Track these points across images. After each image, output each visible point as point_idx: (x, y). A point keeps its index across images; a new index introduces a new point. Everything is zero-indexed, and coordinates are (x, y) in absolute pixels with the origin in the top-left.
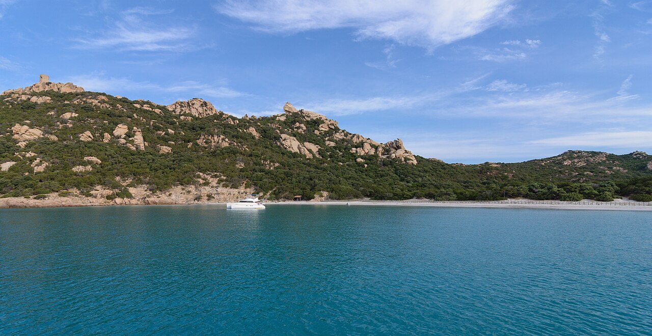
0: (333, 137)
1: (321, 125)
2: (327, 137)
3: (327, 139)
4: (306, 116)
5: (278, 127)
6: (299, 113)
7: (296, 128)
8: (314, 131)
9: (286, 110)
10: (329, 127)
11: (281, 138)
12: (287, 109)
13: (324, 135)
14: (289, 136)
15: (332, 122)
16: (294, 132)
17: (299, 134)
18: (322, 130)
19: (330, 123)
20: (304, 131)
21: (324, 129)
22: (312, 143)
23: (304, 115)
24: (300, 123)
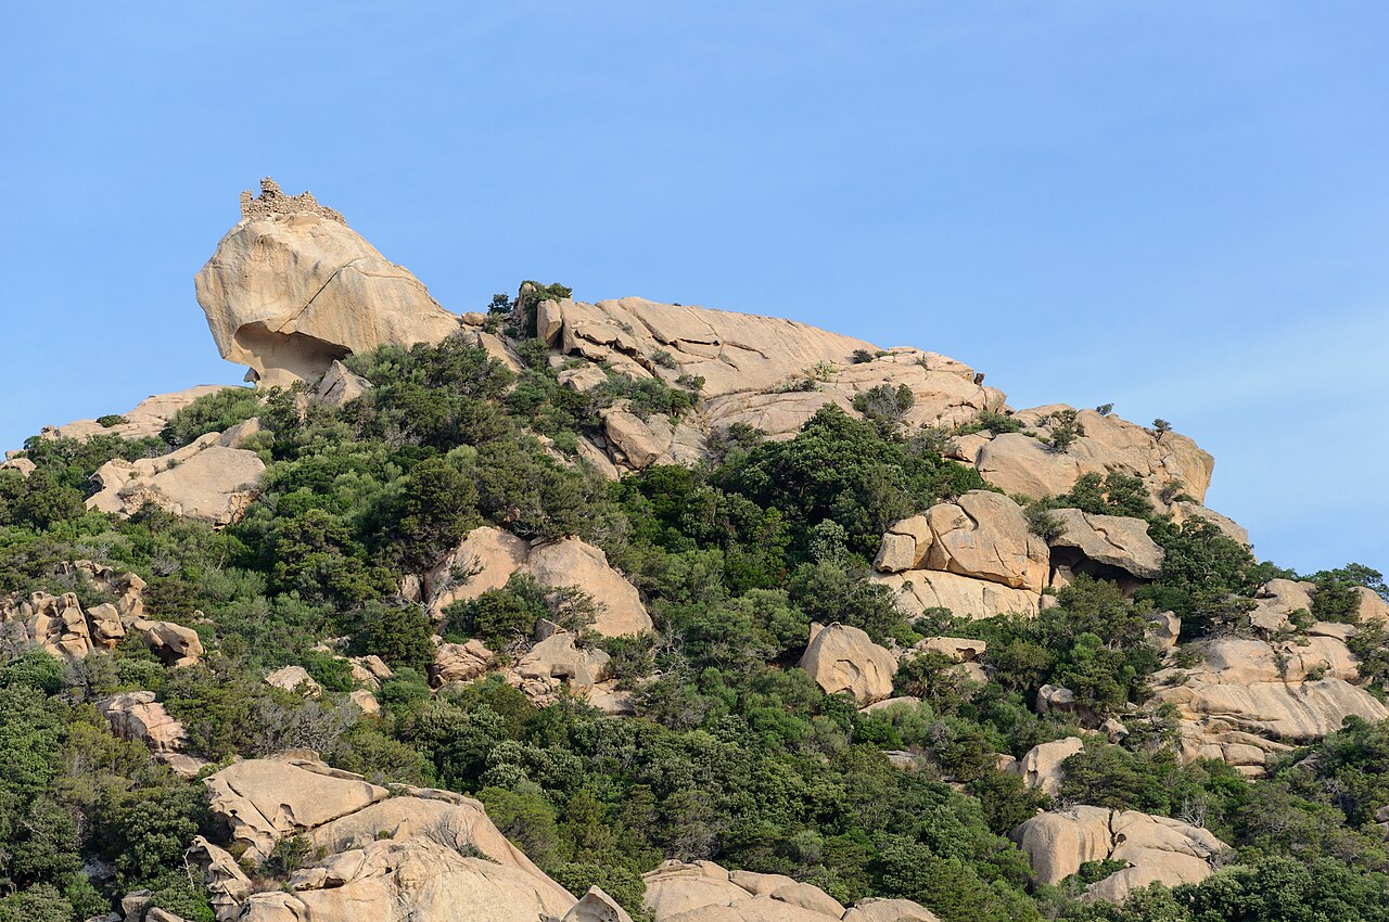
0: (1165, 728)
1: (915, 525)
2: (1050, 722)
3: (1046, 761)
4: (618, 388)
5: (133, 643)
6: (497, 350)
7: (465, 623)
8: (794, 653)
9: (252, 335)
10: (1065, 557)
11: (222, 830)
12: (271, 309)
13: (981, 708)
14: (352, 792)
15: (1098, 453)
16: (437, 708)
17: (535, 727)
18: (935, 623)
19: (1059, 476)
20: (622, 660)
21: (965, 599)
22: (788, 859)
23: (587, 379)
24: (528, 536)
